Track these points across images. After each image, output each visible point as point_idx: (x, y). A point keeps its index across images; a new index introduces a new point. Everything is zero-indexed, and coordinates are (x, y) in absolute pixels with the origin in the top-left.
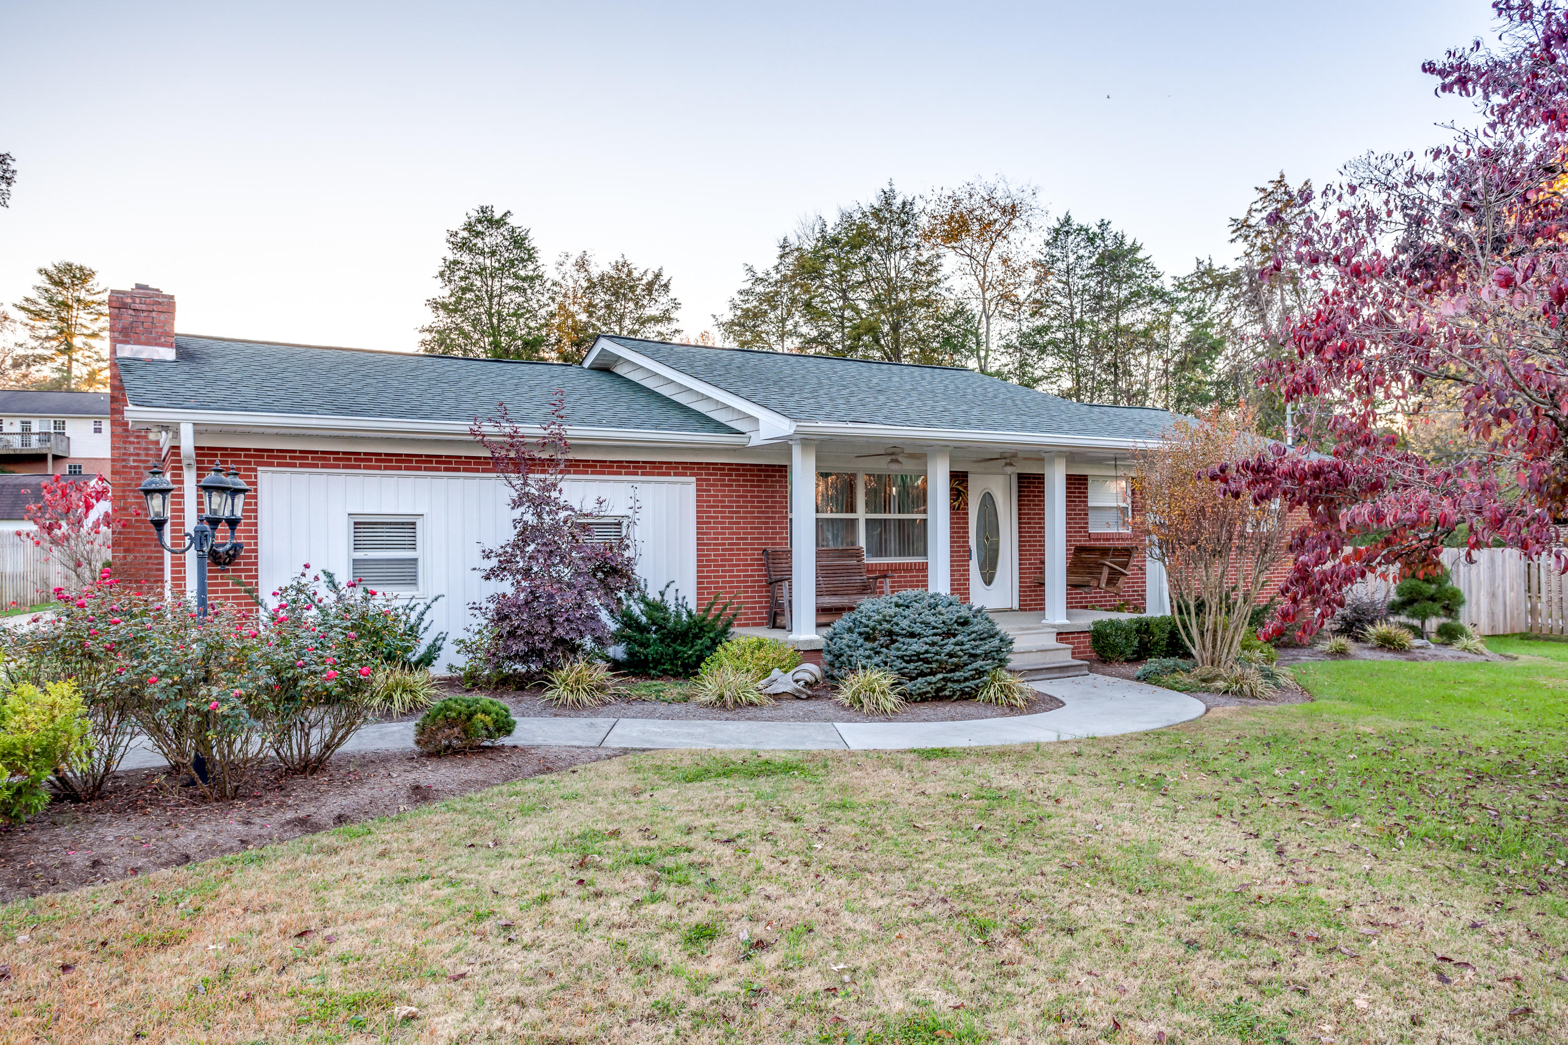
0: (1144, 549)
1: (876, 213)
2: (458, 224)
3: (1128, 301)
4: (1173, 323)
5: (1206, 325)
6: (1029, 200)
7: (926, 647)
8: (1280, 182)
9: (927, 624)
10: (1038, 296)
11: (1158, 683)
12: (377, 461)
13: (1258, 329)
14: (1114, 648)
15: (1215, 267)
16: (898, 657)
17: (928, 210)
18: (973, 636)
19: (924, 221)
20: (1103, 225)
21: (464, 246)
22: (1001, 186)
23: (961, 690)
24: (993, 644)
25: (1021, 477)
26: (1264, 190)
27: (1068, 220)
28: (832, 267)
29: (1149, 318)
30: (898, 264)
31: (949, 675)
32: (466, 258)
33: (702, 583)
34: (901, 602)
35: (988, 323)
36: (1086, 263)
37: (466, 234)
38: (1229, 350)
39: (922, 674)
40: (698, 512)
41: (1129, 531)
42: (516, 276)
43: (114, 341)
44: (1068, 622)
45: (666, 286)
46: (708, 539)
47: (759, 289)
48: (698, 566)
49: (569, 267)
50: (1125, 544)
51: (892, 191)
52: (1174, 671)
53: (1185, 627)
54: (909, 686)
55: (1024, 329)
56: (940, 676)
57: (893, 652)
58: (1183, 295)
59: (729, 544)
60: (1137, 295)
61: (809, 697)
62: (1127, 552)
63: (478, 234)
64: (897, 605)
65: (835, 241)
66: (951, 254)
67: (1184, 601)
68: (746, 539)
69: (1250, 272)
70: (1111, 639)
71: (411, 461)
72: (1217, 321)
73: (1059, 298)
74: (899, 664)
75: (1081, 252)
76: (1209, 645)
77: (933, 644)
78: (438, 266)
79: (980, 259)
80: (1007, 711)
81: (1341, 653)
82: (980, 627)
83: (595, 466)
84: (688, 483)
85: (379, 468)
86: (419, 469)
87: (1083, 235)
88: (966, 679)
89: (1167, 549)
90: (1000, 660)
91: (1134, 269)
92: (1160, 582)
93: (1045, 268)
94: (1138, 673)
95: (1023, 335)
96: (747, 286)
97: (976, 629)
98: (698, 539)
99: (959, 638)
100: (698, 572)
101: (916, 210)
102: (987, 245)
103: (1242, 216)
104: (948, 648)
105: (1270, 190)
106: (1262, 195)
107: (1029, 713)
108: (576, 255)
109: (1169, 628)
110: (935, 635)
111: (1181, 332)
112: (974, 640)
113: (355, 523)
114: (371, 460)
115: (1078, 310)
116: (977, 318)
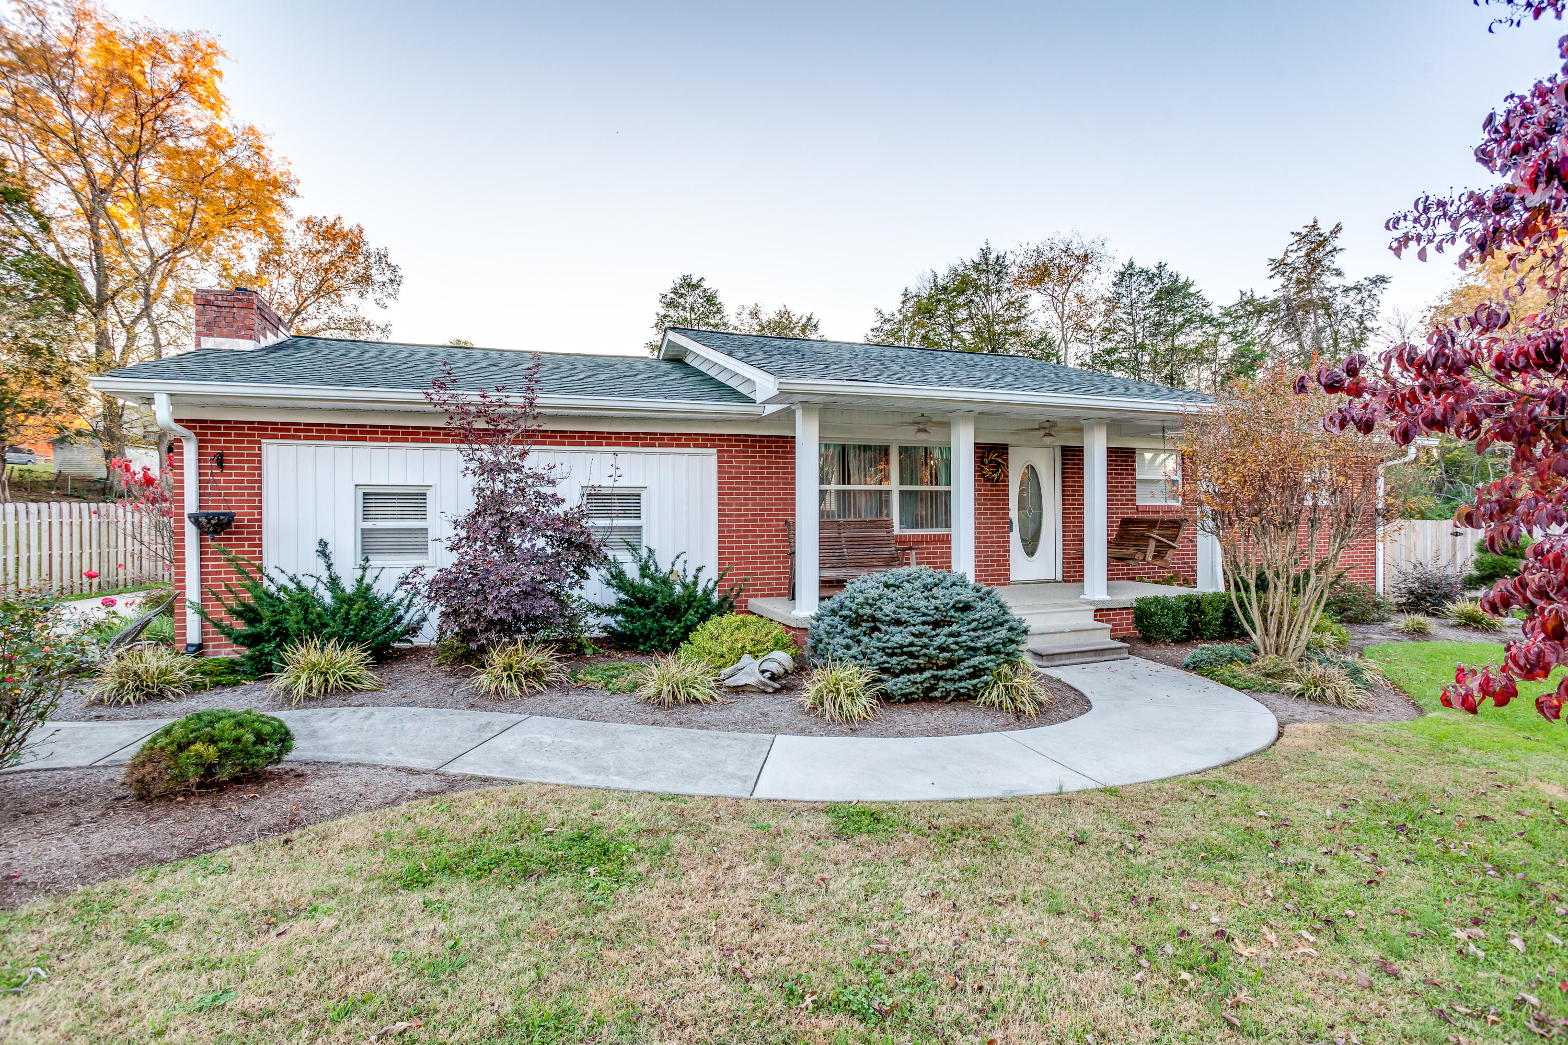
0: (1195, 522)
1: (976, 267)
2: (667, 288)
3: (1182, 326)
4: (1220, 341)
5: (1249, 344)
6: (1099, 249)
7: (911, 639)
8: (1314, 227)
9: (916, 610)
10: (1107, 325)
11: (1210, 675)
12: (383, 433)
13: (1295, 346)
14: (1159, 628)
15: (1257, 297)
16: (879, 649)
17: (1018, 262)
18: (974, 624)
19: (1014, 270)
20: (1160, 267)
21: (671, 304)
22: (1076, 240)
23: (956, 690)
24: (998, 635)
25: (1064, 449)
26: (1299, 234)
27: (1131, 265)
28: (942, 308)
29: (1200, 340)
30: (996, 304)
31: (940, 673)
32: (672, 312)
33: (724, 553)
34: (891, 581)
35: (1066, 348)
36: (1147, 298)
37: (672, 295)
38: (1269, 363)
39: (907, 671)
40: (719, 483)
41: (1179, 504)
42: (707, 324)
43: (198, 334)
44: (1109, 598)
45: (815, 326)
46: (729, 510)
47: (887, 327)
48: (719, 537)
49: (745, 315)
50: (1175, 516)
51: (988, 248)
52: (1231, 661)
53: (1242, 605)
54: (891, 684)
55: (1095, 351)
56: (927, 674)
57: (875, 643)
58: (1227, 320)
59: (752, 515)
60: (1189, 321)
61: (776, 691)
62: (1176, 525)
63: (681, 296)
64: (887, 586)
65: (945, 289)
66: (1034, 293)
67: (1242, 578)
68: (771, 510)
69: (1287, 300)
70: (1156, 619)
71: (418, 434)
72: (1258, 340)
73: (1123, 325)
74: (880, 657)
75: (1142, 289)
76: (1273, 629)
77: (921, 635)
78: (654, 320)
79: (1060, 298)
80: (1012, 719)
81: (1419, 633)
82: (984, 614)
83: (610, 438)
84: (710, 455)
85: (385, 440)
86: (427, 441)
87: (1144, 276)
88: (961, 679)
89: (1223, 521)
90: (1008, 654)
91: (1187, 301)
92: (1213, 555)
93: (1113, 303)
94: (1187, 660)
95: (1095, 357)
96: (878, 324)
97: (977, 616)
98: (719, 510)
99: (955, 627)
100: (719, 542)
101: (1007, 262)
102: (1065, 287)
103: (1279, 257)
104: (938, 641)
105: (1304, 233)
106: (1297, 238)
107: (1041, 724)
108: (750, 306)
109: (1223, 606)
110: (924, 623)
111: (1227, 349)
112: (974, 630)
113: (365, 494)
114: (377, 433)
115: (1140, 335)
116: (1057, 343)
